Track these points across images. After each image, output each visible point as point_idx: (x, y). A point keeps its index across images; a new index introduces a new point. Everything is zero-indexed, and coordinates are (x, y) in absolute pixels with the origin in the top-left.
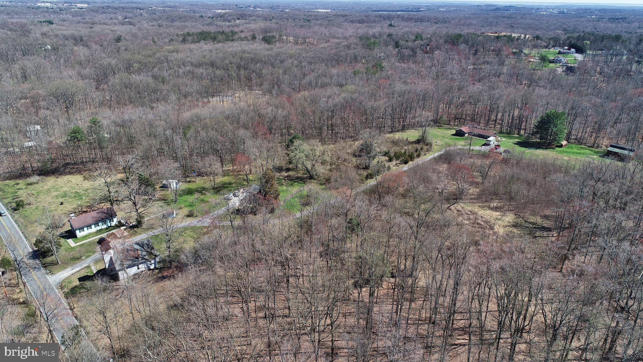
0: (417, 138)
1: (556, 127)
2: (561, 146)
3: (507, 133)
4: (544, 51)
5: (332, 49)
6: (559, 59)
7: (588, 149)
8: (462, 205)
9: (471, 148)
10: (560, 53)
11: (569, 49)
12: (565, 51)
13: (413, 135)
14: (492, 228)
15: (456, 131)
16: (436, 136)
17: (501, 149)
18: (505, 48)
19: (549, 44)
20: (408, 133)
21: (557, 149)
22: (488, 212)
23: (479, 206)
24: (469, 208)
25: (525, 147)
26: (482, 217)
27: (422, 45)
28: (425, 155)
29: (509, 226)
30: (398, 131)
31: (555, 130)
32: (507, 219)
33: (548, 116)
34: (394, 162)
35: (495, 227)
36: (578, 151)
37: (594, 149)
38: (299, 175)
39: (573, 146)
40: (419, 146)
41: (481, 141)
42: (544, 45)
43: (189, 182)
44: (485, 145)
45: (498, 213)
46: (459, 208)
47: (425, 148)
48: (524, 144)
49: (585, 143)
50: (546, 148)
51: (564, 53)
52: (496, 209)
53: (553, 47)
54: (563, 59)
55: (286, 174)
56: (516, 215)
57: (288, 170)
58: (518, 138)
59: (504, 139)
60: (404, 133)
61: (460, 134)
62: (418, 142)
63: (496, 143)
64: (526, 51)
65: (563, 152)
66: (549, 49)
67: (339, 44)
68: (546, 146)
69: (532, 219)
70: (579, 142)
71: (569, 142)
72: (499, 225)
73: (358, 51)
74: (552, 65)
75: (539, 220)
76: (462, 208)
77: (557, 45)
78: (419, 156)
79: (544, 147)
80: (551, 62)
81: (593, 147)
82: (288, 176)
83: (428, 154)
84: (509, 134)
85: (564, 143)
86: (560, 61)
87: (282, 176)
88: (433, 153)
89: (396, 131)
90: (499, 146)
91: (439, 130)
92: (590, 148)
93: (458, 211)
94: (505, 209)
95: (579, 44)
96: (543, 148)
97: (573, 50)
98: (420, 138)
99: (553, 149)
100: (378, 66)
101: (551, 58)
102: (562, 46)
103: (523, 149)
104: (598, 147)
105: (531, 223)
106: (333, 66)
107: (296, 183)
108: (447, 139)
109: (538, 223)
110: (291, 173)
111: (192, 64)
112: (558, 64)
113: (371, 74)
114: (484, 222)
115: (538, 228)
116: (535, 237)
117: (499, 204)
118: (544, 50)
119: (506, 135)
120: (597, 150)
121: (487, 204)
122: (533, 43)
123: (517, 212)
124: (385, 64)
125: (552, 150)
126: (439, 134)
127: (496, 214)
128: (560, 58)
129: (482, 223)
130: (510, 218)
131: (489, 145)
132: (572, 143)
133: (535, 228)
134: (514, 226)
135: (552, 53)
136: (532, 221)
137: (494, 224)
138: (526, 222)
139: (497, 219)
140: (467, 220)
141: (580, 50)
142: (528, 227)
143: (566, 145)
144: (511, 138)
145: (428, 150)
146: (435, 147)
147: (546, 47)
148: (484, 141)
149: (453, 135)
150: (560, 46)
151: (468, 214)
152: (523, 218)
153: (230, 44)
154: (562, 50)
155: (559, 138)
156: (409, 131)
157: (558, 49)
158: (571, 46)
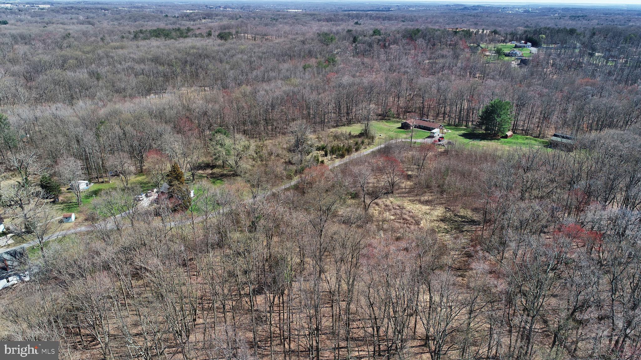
0: (360, 132)
1: (500, 117)
2: (506, 137)
3: (454, 125)
4: (500, 45)
5: (285, 45)
6: (514, 52)
7: (533, 140)
8: (391, 199)
9: (413, 140)
10: (516, 47)
11: (526, 43)
12: (521, 45)
13: (356, 129)
14: (418, 223)
15: (402, 124)
16: (381, 130)
17: (445, 142)
18: (461, 42)
19: (506, 39)
20: (354, 127)
21: (502, 139)
22: (417, 206)
23: (410, 200)
24: (398, 203)
25: (470, 139)
26: (409, 212)
27: (379, 40)
28: (366, 148)
29: (437, 220)
30: (344, 125)
31: (499, 120)
32: (436, 214)
33: (492, 106)
34: (329, 157)
35: (422, 222)
36: (523, 142)
37: (539, 139)
38: (225, 172)
39: (519, 136)
40: (360, 140)
41: (426, 134)
42: (502, 40)
43: (102, 182)
44: (429, 137)
45: (428, 207)
46: (388, 203)
47: (366, 141)
48: (469, 136)
49: (532, 134)
50: (491, 140)
51: (520, 47)
52: (426, 203)
53: (510, 41)
54: (518, 53)
55: (210, 172)
56: (446, 208)
57: (213, 167)
58: (464, 130)
59: (450, 131)
60: (349, 127)
61: (405, 127)
62: (361, 135)
63: (441, 135)
64: (483, 45)
65: (508, 142)
66: (506, 43)
67: (295, 39)
68: (492, 137)
69: (462, 212)
70: (526, 132)
71: (514, 132)
72: (426, 220)
73: (313, 46)
74: (507, 58)
75: (469, 213)
76: (391, 202)
77: (514, 39)
78: (357, 150)
79: (490, 138)
80: (507, 55)
81: (538, 137)
82: (211, 174)
83: (368, 148)
84: (456, 126)
85: (509, 133)
86: (515, 54)
87: (205, 173)
88: (374, 147)
89: (342, 126)
90: (442, 138)
91: (386, 124)
92: (535, 138)
93: (386, 206)
94: (436, 202)
95: (535, 38)
96: (487, 140)
97: (529, 44)
98: (363, 132)
99: (498, 139)
100: (331, 61)
101: (507, 51)
102: (519, 40)
103: (467, 141)
104: (543, 137)
105: (462, 217)
106: (284, 61)
107: (219, 181)
108: (392, 132)
109: (468, 216)
110: (215, 170)
111: (134, 59)
112: (513, 57)
113: (322, 68)
114: (411, 217)
115: (467, 222)
116: (463, 231)
117: (430, 198)
118: (502, 44)
119: (453, 127)
120: (542, 140)
121: (418, 198)
122: (491, 37)
123: (449, 206)
124: (338, 58)
125: (496, 141)
126: (385, 127)
127: (425, 208)
128: (516, 52)
129: (409, 218)
130: (439, 211)
131: (433, 137)
132: (518, 134)
133: (464, 222)
134: (442, 220)
135: (507, 47)
136: (462, 214)
137: (421, 219)
138: (455, 215)
139: (426, 213)
140: (393, 215)
141: (535, 44)
142: (456, 221)
143: (511, 136)
144: (457, 130)
145: (369, 144)
146: (376, 140)
147: (504, 41)
148: (428, 133)
149: (399, 128)
150: (517, 40)
151: (396, 209)
152: (453, 211)
153: (181, 40)
154: (518, 44)
155: (504, 128)
156: (355, 125)
157: (514, 43)
158: (527, 41)
